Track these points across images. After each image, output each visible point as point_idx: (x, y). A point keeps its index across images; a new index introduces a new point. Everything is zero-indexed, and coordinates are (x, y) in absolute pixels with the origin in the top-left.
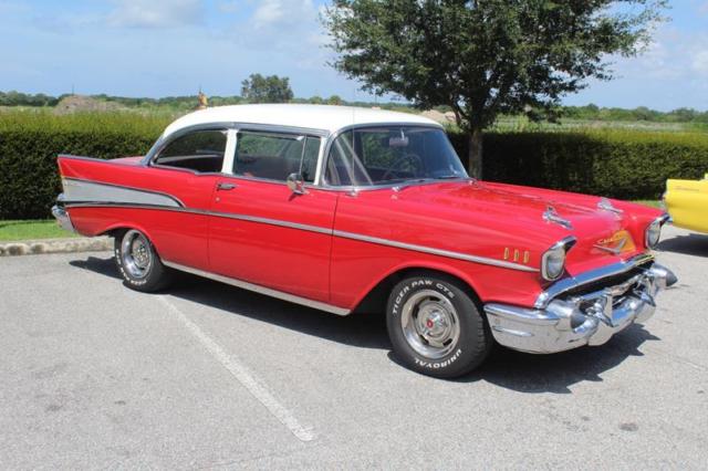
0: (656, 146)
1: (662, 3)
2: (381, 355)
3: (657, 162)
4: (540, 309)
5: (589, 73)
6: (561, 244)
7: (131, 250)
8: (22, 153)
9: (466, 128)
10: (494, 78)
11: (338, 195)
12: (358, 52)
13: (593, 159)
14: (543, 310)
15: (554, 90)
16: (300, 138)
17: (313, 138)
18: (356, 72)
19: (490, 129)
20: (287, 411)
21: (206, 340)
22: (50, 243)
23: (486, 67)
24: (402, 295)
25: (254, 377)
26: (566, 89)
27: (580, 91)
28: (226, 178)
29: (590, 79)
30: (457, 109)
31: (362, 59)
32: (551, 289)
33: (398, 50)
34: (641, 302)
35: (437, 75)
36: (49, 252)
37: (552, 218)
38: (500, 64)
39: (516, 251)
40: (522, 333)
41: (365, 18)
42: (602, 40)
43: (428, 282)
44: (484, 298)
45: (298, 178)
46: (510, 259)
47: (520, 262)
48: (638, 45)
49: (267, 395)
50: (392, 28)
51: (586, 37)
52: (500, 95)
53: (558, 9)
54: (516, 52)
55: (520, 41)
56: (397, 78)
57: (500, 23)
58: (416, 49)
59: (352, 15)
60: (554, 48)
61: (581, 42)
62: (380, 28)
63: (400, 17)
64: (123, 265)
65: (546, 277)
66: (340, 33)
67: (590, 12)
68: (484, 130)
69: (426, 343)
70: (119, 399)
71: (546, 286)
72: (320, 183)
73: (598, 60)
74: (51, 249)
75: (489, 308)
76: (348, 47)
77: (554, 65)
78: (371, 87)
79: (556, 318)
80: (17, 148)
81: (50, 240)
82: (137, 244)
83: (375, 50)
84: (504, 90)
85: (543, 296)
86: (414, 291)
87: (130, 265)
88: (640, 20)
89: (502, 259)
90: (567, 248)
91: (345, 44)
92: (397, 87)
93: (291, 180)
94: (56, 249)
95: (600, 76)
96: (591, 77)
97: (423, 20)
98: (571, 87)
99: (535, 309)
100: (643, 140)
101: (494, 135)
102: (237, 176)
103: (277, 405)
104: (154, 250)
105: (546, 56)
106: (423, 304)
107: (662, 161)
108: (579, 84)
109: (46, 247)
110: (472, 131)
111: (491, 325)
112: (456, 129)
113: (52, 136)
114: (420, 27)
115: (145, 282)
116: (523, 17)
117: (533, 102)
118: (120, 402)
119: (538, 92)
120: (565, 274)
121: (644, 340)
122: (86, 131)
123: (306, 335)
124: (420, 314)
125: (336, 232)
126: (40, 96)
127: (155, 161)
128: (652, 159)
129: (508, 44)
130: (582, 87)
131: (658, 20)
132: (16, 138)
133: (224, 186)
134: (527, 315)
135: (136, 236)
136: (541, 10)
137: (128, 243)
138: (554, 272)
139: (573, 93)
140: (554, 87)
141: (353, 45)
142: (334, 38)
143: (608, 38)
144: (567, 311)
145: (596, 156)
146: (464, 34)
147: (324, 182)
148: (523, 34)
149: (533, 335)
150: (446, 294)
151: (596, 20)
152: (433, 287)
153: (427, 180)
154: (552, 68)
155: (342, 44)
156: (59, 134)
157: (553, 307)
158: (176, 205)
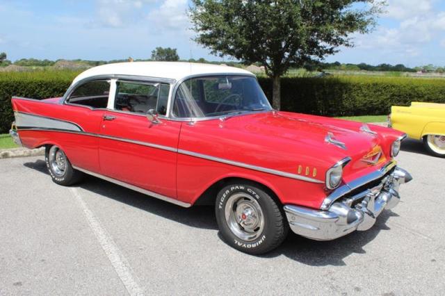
0: (377, 84)
1: (383, 3)
2: (213, 234)
3: (377, 94)
4: (325, 210)
5: (341, 43)
6: (340, 163)
7: (55, 158)
8: (10, 94)
9: (270, 75)
10: (287, 46)
11: (181, 125)
12: (208, 32)
13: (343, 92)
14: (326, 211)
15: (321, 53)
16: (156, 85)
17: (165, 85)
18: (208, 44)
19: (285, 76)
20: (139, 289)
21: (94, 224)
22: (13, 151)
23: (282, 40)
24: (224, 196)
25: (121, 257)
26: (328, 52)
27: (336, 54)
28: (110, 112)
29: (341, 47)
30: (266, 65)
31: (211, 36)
32: (332, 195)
33: (231, 31)
34: (389, 194)
35: (254, 45)
36: (13, 157)
37: (331, 140)
38: (290, 38)
39: (307, 168)
40: (311, 227)
41: (212, 12)
42: (349, 24)
43: (242, 188)
44: (283, 201)
45: (154, 113)
46: (303, 174)
47: (310, 175)
48: (369, 27)
49: (127, 273)
50: (228, 18)
51: (340, 22)
52: (290, 56)
53: (322, 6)
54: (299, 31)
55: (301, 25)
56: (231, 47)
57: (290, 14)
58: (242, 29)
59: (204, 11)
60: (322, 28)
61: (337, 25)
62: (221, 18)
63: (232, 11)
64: (51, 168)
65: (329, 187)
66: (198, 21)
67: (341, 8)
68: (281, 76)
69: (242, 229)
70: (17, 281)
71: (329, 193)
72: (170, 116)
73: (346, 36)
74: (15, 155)
75: (287, 208)
76: (203, 29)
77: (321, 39)
78: (216, 52)
79: (336, 217)
80: (7, 90)
81: (14, 149)
82: (58, 154)
83: (219, 31)
84: (293, 53)
85: (327, 201)
86: (232, 193)
87: (55, 168)
88: (371, 12)
89: (296, 173)
90: (344, 165)
91: (201, 27)
92: (231, 52)
93: (150, 114)
94: (18, 155)
95: (347, 45)
96: (342, 45)
97: (246, 13)
98: (331, 52)
99: (321, 210)
100: (370, 81)
101: (287, 79)
102: (117, 111)
103: (133, 283)
104: (68, 159)
105: (316, 34)
106: (239, 202)
107: (380, 93)
108: (335, 49)
109: (11, 154)
110: (274, 77)
111: (289, 221)
112: (265, 76)
113: (28, 84)
114: (244, 17)
115: (63, 179)
116: (303, 11)
117: (308, 60)
118: (17, 283)
119: (312, 54)
120: (342, 183)
121: (388, 217)
122: (48, 80)
123: (163, 218)
124: (238, 209)
125: (180, 151)
126: (46, 60)
127: (68, 101)
128: (375, 92)
129: (295, 27)
130: (337, 51)
131: (381, 12)
132: (7, 85)
133: (109, 117)
134: (314, 214)
135: (57, 150)
136: (314, 7)
137: (53, 154)
138: (334, 183)
139: (332, 55)
140: (321, 51)
141: (205, 28)
142: (194, 24)
143: (352, 23)
144: (343, 210)
145: (344, 91)
146: (270, 21)
147: (172, 115)
148: (303, 21)
149: (319, 229)
150: (254, 196)
151: (344, 13)
152: (245, 191)
153: (244, 112)
154: (320, 41)
155: (199, 28)
156: (32, 82)
157: (334, 208)
158: (79, 130)
